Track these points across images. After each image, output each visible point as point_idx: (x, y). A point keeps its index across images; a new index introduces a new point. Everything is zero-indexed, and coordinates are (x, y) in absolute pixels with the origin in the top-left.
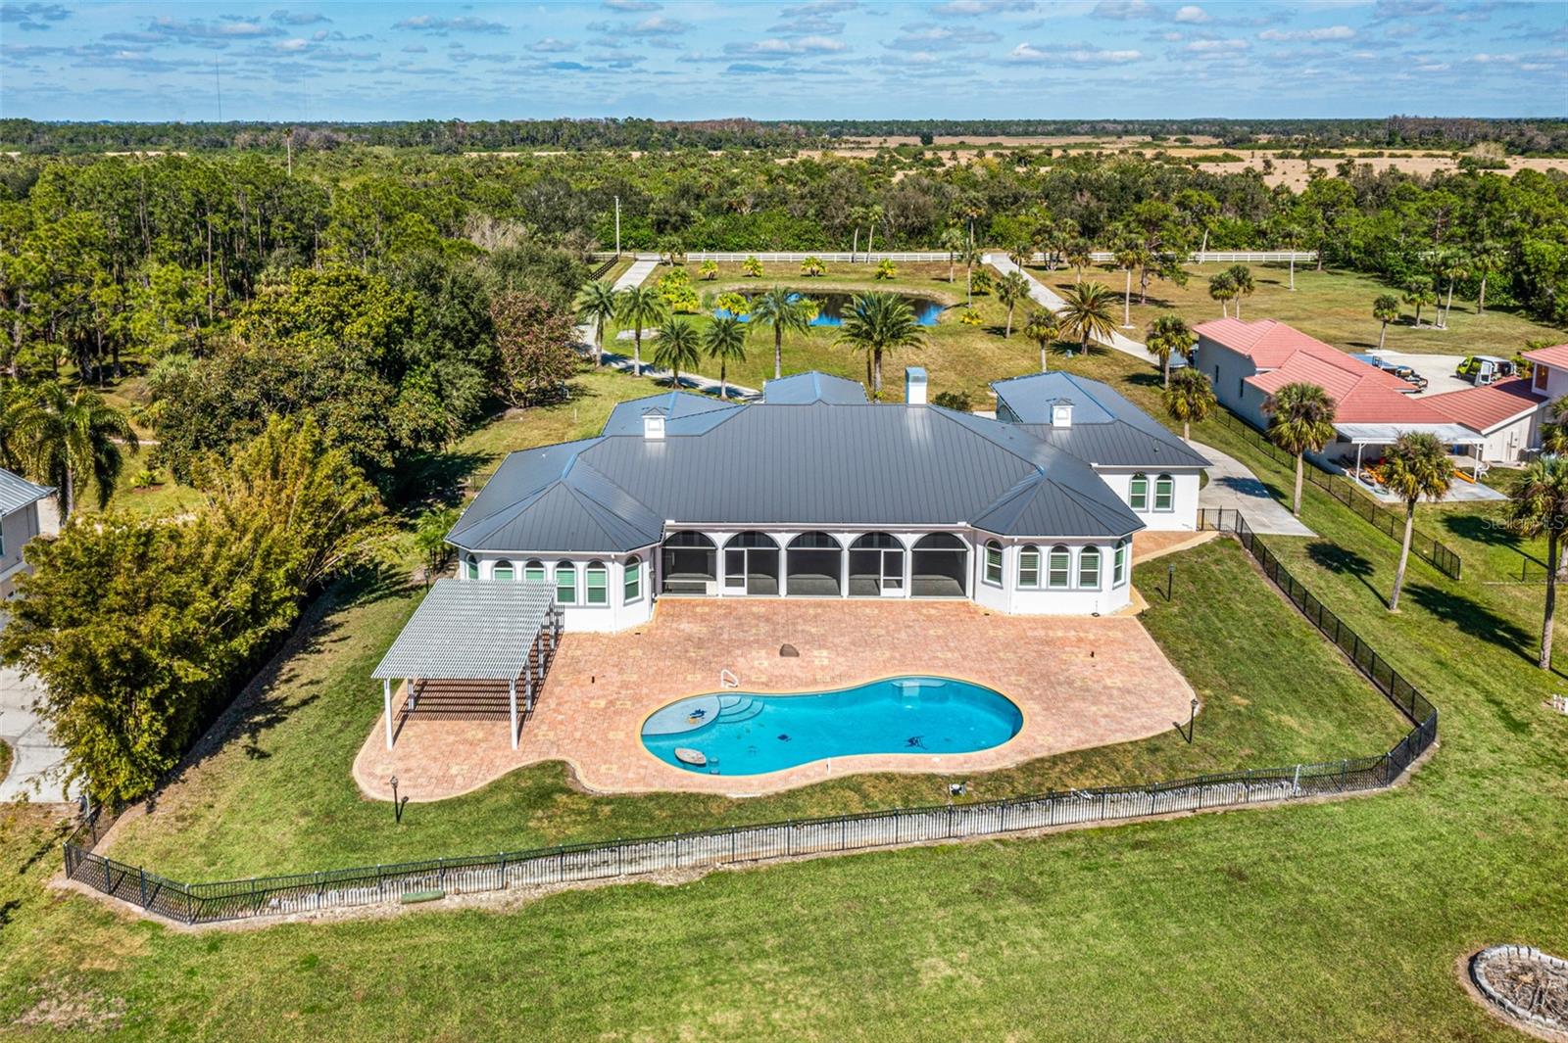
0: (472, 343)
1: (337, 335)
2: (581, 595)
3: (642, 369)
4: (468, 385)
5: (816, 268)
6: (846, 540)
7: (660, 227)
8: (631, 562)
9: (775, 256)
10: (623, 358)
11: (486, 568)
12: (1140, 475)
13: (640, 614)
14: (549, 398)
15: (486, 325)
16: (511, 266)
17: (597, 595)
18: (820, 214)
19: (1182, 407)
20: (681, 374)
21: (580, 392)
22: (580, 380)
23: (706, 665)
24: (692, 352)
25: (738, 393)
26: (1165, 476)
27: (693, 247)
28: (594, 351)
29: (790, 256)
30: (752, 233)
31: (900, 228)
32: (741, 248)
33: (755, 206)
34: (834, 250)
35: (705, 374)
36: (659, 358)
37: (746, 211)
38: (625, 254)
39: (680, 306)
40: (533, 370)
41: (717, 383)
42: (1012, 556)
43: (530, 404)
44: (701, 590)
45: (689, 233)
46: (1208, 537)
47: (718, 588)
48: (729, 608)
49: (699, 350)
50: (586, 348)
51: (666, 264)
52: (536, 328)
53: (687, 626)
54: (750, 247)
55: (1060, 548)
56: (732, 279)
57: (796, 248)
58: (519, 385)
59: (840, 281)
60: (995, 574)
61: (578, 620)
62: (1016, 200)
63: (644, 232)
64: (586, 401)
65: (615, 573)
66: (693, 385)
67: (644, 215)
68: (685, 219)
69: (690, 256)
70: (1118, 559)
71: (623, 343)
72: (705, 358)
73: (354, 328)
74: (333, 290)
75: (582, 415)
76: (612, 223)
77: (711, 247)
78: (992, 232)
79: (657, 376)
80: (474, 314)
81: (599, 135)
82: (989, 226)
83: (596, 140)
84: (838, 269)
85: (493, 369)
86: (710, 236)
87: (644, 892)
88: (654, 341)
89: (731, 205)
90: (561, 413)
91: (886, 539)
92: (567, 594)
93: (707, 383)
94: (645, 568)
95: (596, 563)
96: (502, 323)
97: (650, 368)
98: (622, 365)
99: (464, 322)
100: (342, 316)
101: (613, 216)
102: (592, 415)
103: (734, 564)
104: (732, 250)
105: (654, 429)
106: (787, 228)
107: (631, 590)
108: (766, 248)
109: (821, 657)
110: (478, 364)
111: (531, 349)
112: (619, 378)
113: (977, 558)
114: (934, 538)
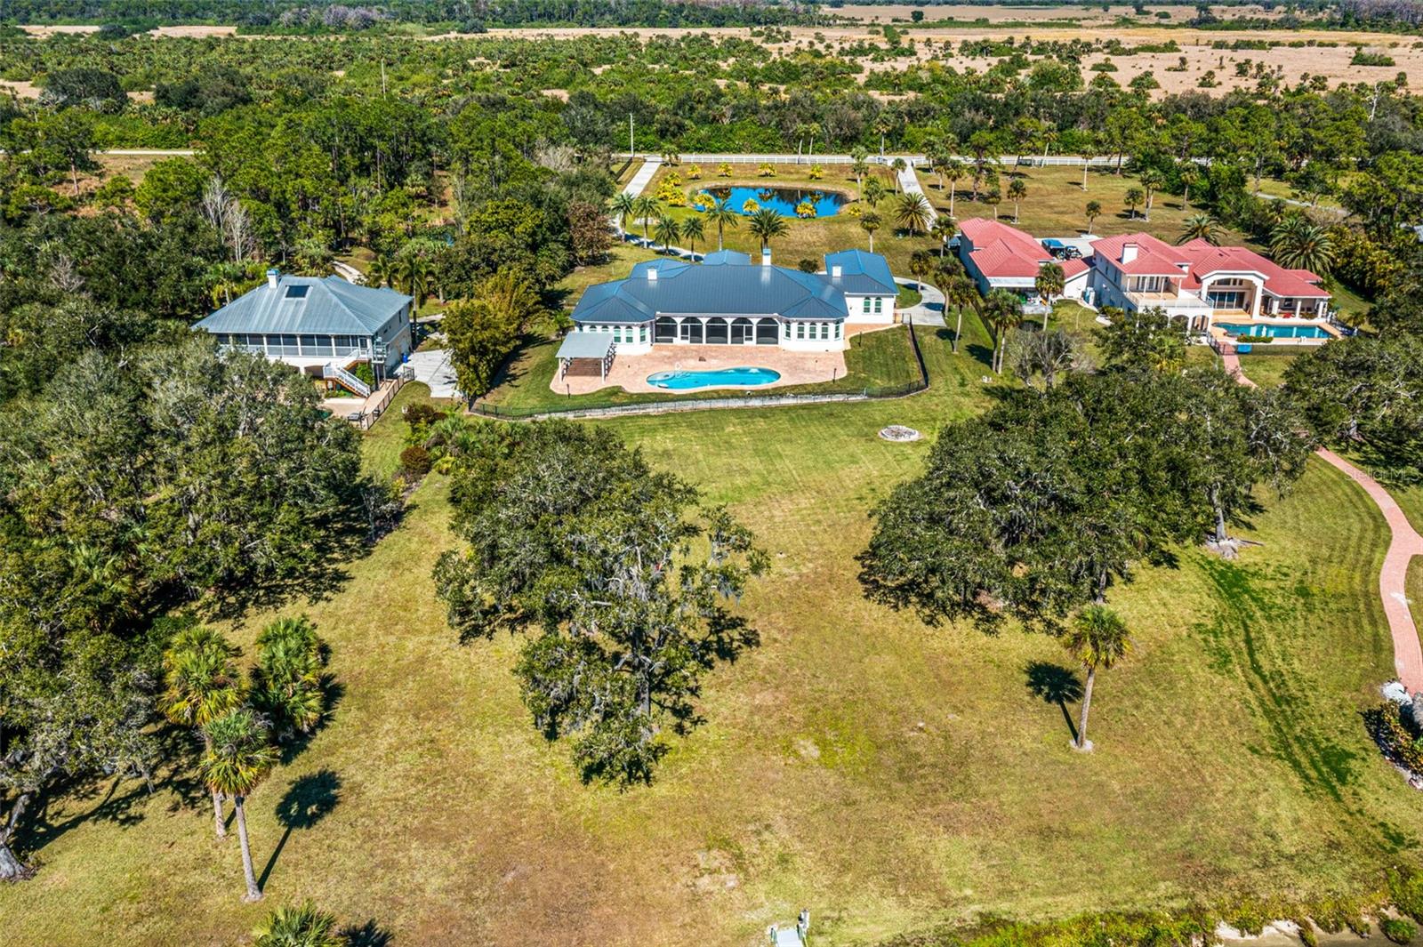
0: (560, 232)
1: (512, 233)
2: (623, 339)
3: (649, 244)
4: (563, 256)
5: (769, 171)
6: (729, 321)
7: (662, 134)
8: (643, 327)
9: (744, 158)
10: (636, 237)
11: (586, 329)
12: (867, 298)
13: (647, 348)
14: (597, 261)
15: (566, 222)
16: (573, 184)
17: (629, 340)
18: (779, 125)
19: (917, 269)
20: (670, 247)
21: (614, 258)
22: (614, 250)
23: (671, 364)
24: (676, 235)
25: (701, 259)
26: (879, 298)
27: (686, 150)
28: (620, 232)
29: (755, 158)
30: (730, 139)
31: (837, 137)
32: (721, 151)
33: (733, 116)
34: (789, 152)
35: (684, 247)
36: (658, 238)
37: (726, 121)
38: (638, 155)
39: (673, 202)
40: (590, 246)
41: (689, 253)
42: (794, 327)
43: (588, 264)
44: (671, 341)
45: (683, 139)
46: (895, 326)
47: (678, 341)
48: (682, 348)
49: (680, 234)
50: (615, 230)
51: (666, 164)
52: (591, 223)
53: (664, 353)
54: (728, 150)
55: (813, 323)
56: (711, 178)
57: (760, 151)
58: (583, 254)
59: (784, 180)
60: (788, 334)
61: (622, 349)
62: (927, 113)
63: (651, 138)
64: (618, 263)
65: (636, 332)
66: (677, 254)
67: (651, 123)
68: (681, 127)
69: (684, 157)
70: (837, 328)
71: (637, 227)
72: (683, 238)
73: (519, 229)
74: (509, 211)
75: (615, 269)
76: (627, 130)
77: (699, 150)
78: (903, 140)
79: (657, 248)
80: (561, 218)
81: (611, 11)
82: (902, 135)
83: (608, 17)
84: (786, 169)
85: (569, 245)
86: (698, 141)
87: (648, 416)
88: (656, 228)
89: (714, 118)
90: (605, 269)
91: (745, 320)
92: (618, 339)
93: (685, 252)
94: (648, 330)
95: (629, 327)
96: (573, 220)
97: (652, 243)
98: (636, 241)
99: (556, 221)
100: (513, 224)
101: (629, 125)
102: (621, 270)
103: (684, 330)
104: (714, 152)
105: (652, 275)
106: (755, 135)
107: (643, 339)
108: (738, 150)
109: (714, 362)
110: (563, 243)
111: (589, 235)
112: (636, 250)
113: (782, 328)
114: (765, 320)
